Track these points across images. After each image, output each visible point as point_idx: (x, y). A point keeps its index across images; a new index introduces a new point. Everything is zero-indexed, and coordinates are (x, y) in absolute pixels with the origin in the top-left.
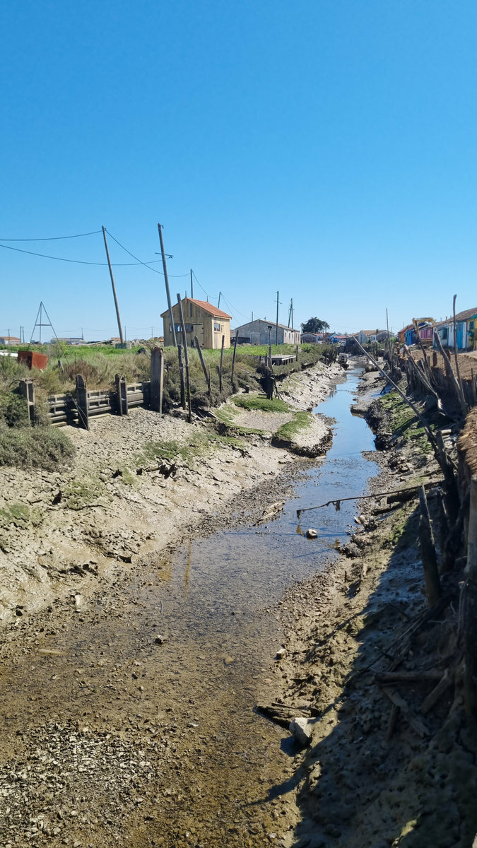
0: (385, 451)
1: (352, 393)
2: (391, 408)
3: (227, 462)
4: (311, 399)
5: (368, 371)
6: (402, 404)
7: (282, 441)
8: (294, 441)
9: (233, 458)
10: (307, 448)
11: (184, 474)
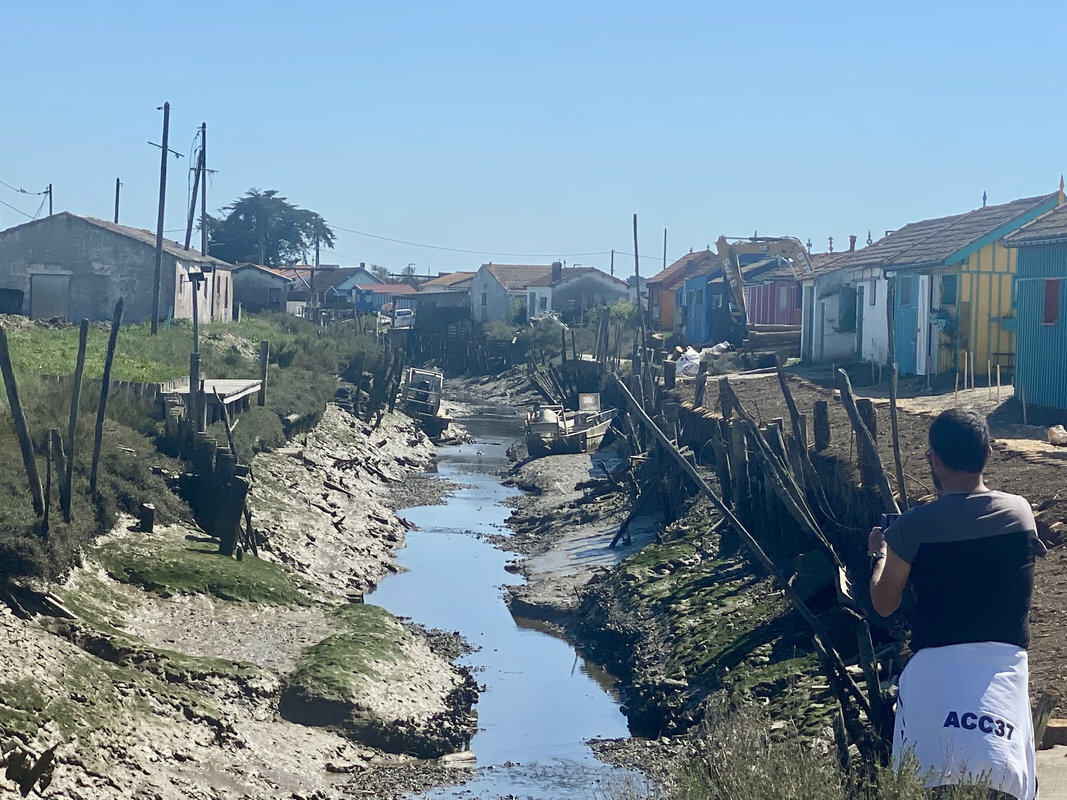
0: (666, 740)
1: (493, 539)
2: (674, 598)
3: (178, 757)
4: (349, 563)
5: (538, 451)
6: (708, 582)
7: (319, 700)
8: (363, 702)
9: (192, 746)
10: (410, 724)
11: (73, 786)
